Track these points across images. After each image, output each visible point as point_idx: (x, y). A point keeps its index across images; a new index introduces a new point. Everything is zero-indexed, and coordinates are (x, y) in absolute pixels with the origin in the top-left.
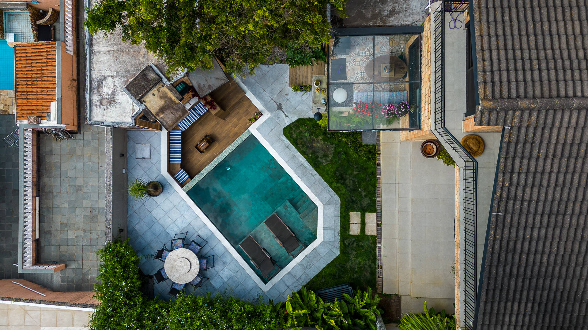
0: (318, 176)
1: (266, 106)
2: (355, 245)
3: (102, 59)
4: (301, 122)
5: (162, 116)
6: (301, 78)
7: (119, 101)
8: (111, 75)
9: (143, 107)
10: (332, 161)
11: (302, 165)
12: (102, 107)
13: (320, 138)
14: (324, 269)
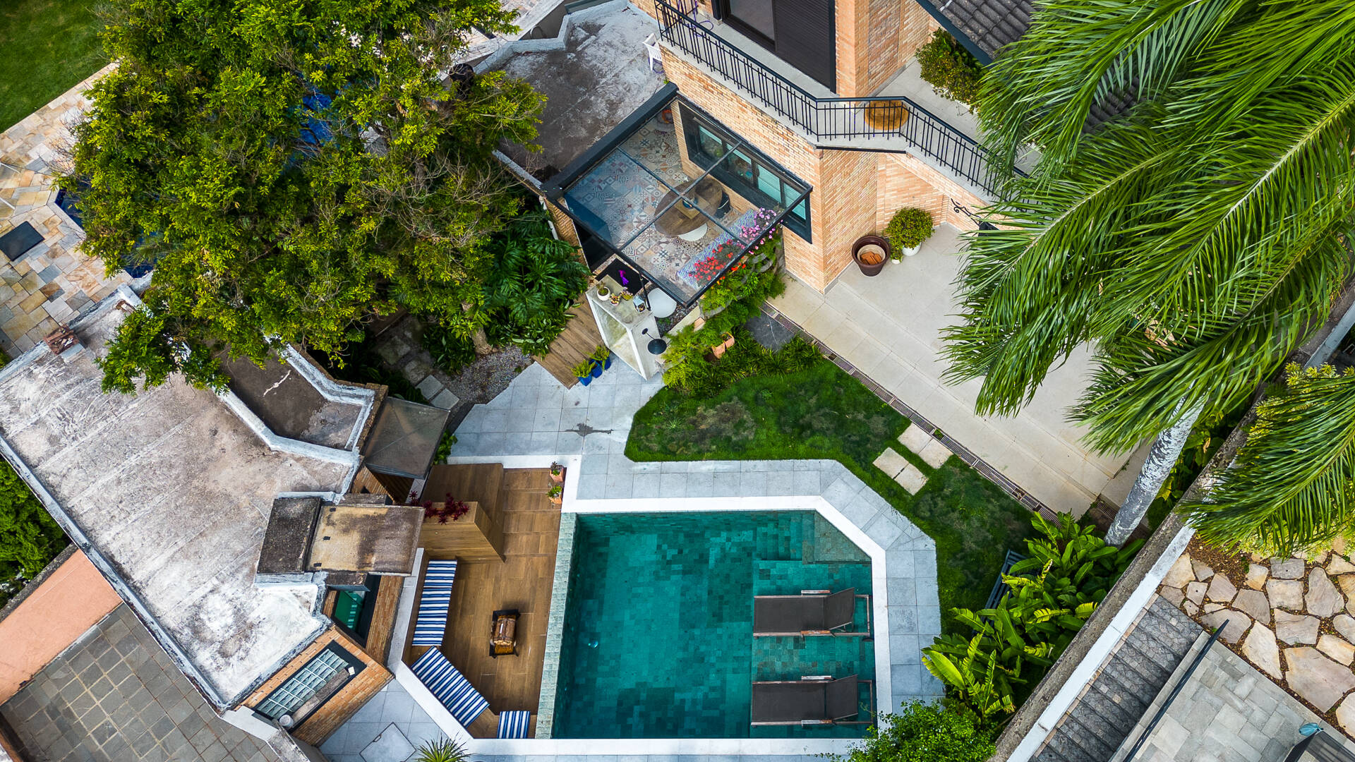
0: (761, 464)
1: (557, 449)
2: (941, 503)
3: (166, 584)
4: (642, 417)
5: (374, 559)
6: (576, 355)
7: (262, 617)
8: (209, 590)
9: (324, 575)
10: (757, 421)
11: (715, 475)
12: (233, 660)
13: (700, 409)
14: (940, 592)
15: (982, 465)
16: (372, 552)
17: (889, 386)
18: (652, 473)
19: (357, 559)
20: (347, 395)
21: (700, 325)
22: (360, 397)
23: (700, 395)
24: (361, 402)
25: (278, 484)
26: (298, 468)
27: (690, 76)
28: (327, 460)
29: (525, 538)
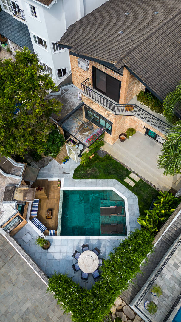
0: (101, 180)
1: (59, 177)
2: (138, 189)
4: (76, 170)
5: (26, 198)
6: (62, 158)
7: (4, 210)
9: (16, 201)
10: (99, 172)
11: (91, 182)
13: (88, 169)
14: (139, 207)
15: (147, 181)
16: (26, 197)
17: (127, 165)
18: (79, 182)
19: (23, 198)
20: (19, 165)
21: (88, 152)
22: (22, 165)
23: (87, 166)
24: (22, 167)
25: (6, 183)
26: (9, 180)
27: (88, 100)
28: (15, 178)
29: (52, 195)
